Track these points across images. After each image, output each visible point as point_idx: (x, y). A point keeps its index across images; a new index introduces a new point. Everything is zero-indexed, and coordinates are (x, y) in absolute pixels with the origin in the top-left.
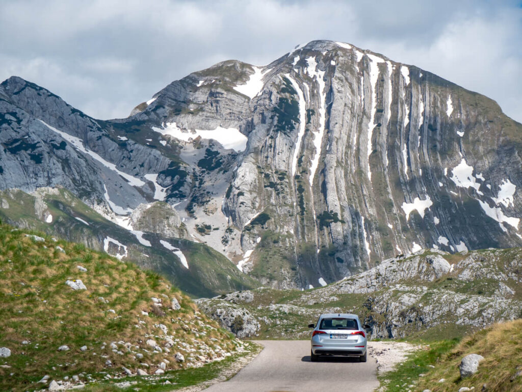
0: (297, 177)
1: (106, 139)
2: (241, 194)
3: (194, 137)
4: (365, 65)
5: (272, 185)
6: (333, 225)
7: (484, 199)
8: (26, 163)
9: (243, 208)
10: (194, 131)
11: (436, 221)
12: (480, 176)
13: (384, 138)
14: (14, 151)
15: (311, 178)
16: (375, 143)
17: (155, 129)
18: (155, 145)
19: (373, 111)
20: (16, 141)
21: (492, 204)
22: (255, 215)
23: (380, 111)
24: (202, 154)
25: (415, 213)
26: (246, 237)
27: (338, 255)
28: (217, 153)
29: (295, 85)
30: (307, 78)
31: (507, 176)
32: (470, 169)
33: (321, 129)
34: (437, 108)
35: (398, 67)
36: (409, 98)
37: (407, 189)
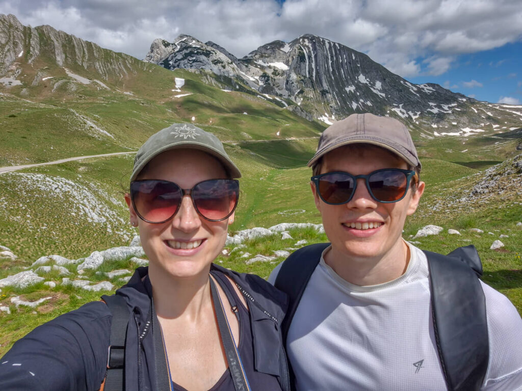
0: (309, 78)
1: (241, 64)
2: (293, 83)
3: (268, 65)
4: (324, 41)
5: (302, 80)
6: (327, 94)
7: (371, 87)
8: (220, 68)
9: (294, 88)
10: (268, 63)
11: (358, 94)
12: (368, 79)
13: (335, 66)
14: (215, 64)
15: (314, 79)
16: (332, 67)
17: (255, 62)
18: (256, 67)
19: (330, 57)
20: (216, 60)
21: (374, 89)
22: (299, 91)
23: (332, 57)
24: (272, 71)
25: (350, 91)
26: (297, 98)
27: (330, 105)
28: (277, 71)
29: (303, 48)
30: (306, 46)
31: (377, 80)
32: (364, 77)
33: (314, 62)
34: (350, 57)
35: (334, 43)
36: (340, 53)
37: (346, 83)
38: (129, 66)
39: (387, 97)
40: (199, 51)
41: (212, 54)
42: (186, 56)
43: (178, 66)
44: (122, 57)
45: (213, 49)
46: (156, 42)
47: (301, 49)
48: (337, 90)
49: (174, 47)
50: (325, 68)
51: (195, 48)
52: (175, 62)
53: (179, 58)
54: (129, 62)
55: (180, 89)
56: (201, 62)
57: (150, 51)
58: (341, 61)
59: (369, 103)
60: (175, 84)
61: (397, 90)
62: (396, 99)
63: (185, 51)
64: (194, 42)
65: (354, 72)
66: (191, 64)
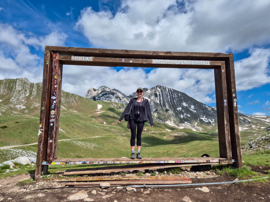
0: (160, 104)
1: (128, 98)
2: (152, 106)
4: (165, 88)
5: (156, 105)
6: (168, 111)
7: (189, 108)
8: (119, 100)
9: (153, 108)
11: (183, 111)
13: (171, 99)
14: (117, 98)
15: (162, 104)
16: (170, 99)
19: (169, 95)
21: (191, 109)
22: (155, 110)
23: (170, 95)
25: (179, 110)
26: (154, 113)
27: (170, 116)
29: (156, 91)
30: (158, 90)
31: (192, 105)
32: (185, 103)
33: (162, 97)
34: (178, 95)
35: (170, 89)
36: (173, 93)
37: (177, 106)
38: (77, 99)
39: (197, 113)
40: (110, 93)
41: (115, 94)
42: (103, 95)
43: (100, 99)
44: (74, 96)
45: (116, 92)
46: (90, 89)
47: (155, 91)
48: (173, 109)
49: (98, 91)
50: (167, 99)
51: (108, 91)
52: (99, 98)
53: (100, 96)
54: (77, 98)
55: (100, 109)
56: (110, 97)
57: (87, 93)
58: (174, 96)
59: (189, 115)
60: (98, 107)
61: (202, 109)
62: (202, 113)
63: (103, 93)
64: (107, 89)
65: (180, 101)
66: (105, 98)
